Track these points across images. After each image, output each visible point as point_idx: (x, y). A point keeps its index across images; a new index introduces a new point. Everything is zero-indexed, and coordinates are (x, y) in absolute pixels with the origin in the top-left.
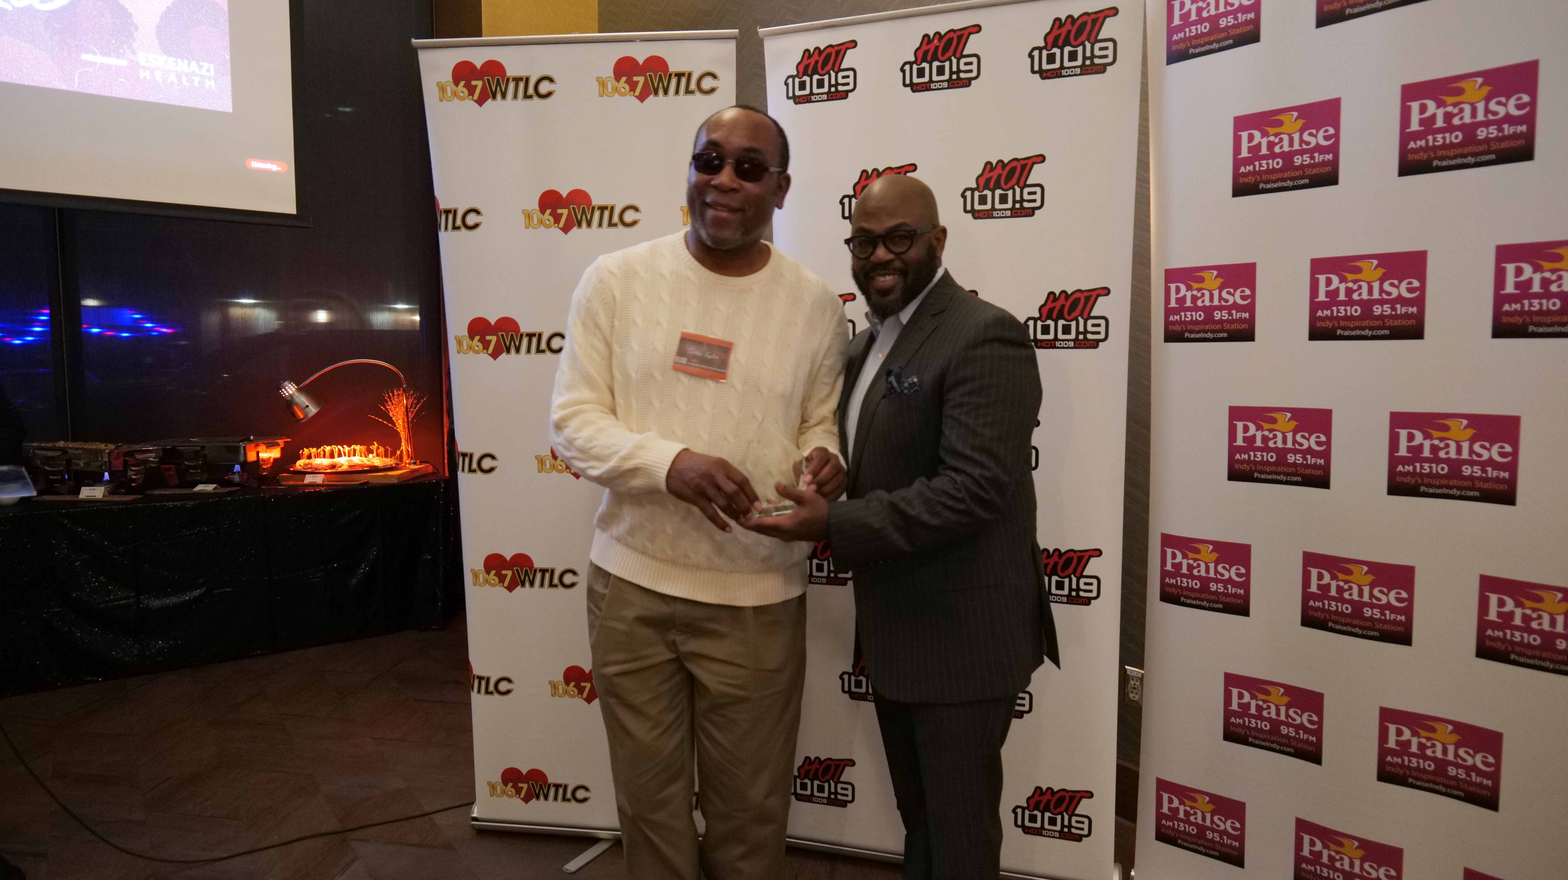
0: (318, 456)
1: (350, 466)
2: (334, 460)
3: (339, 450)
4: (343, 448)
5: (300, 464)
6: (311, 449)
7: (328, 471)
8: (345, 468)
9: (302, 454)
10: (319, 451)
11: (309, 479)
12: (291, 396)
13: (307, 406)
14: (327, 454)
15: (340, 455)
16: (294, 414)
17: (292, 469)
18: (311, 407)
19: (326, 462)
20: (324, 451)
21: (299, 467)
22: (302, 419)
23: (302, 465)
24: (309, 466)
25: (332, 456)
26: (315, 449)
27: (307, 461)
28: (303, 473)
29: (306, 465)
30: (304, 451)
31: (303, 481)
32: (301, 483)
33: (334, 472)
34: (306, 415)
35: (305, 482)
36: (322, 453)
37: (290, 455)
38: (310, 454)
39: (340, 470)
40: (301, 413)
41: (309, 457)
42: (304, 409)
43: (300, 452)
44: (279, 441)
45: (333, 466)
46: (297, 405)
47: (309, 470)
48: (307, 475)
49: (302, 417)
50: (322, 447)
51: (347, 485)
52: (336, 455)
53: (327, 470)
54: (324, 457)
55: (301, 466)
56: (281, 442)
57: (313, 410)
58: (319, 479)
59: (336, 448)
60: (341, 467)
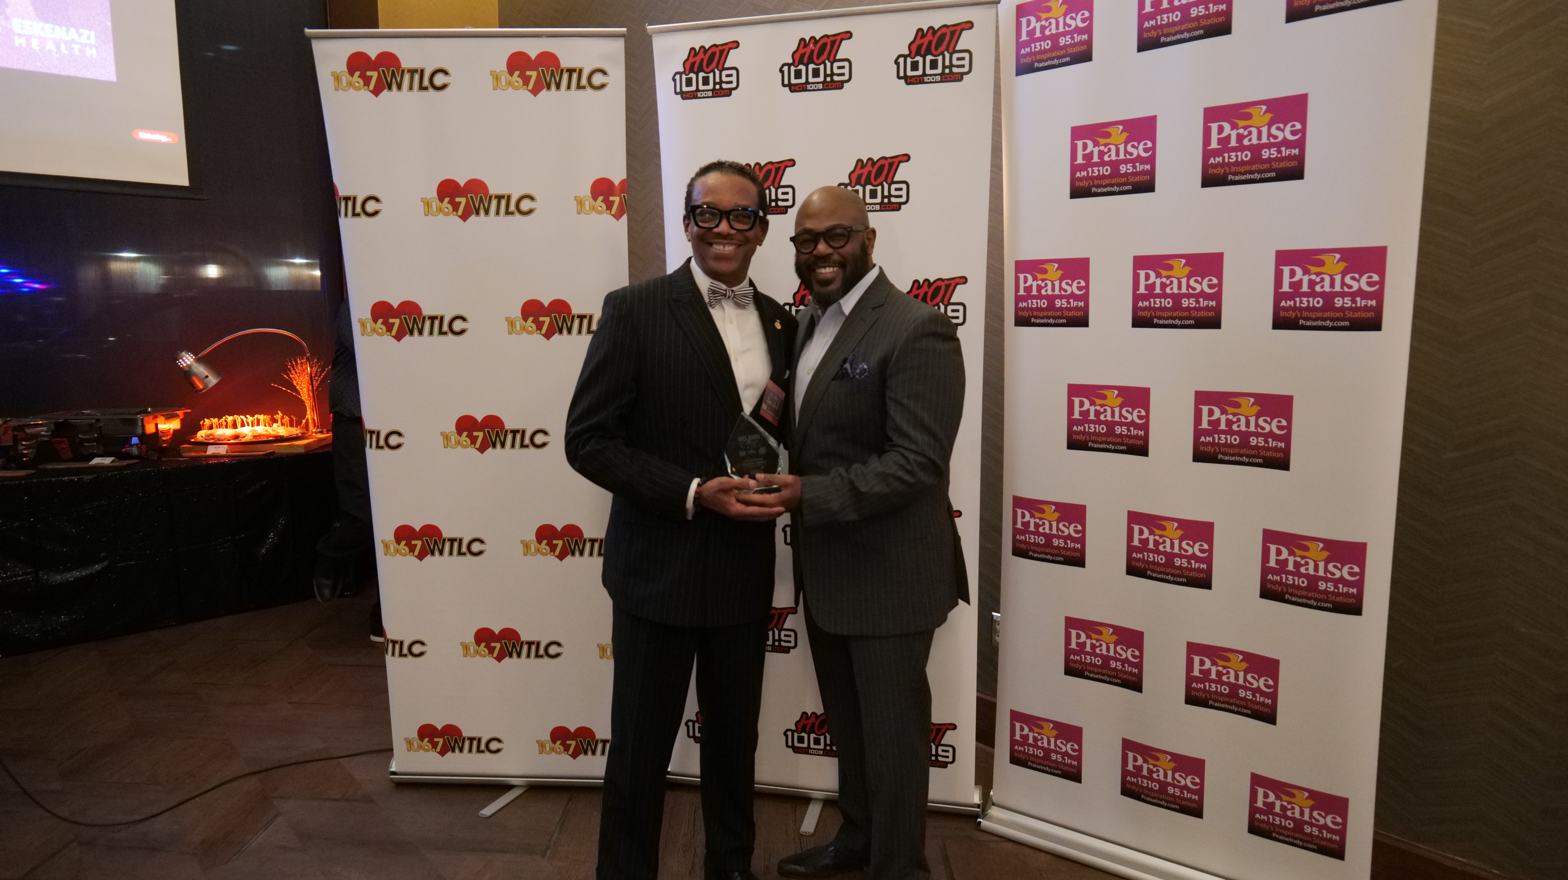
0: (220, 426)
1: (255, 437)
2: (237, 430)
3: (242, 420)
4: (247, 418)
5: (201, 435)
6: (212, 419)
7: (232, 441)
8: (249, 438)
9: (203, 425)
10: (220, 421)
11: (211, 450)
12: (188, 366)
13: (207, 377)
14: (230, 424)
15: (243, 425)
16: (193, 385)
17: (193, 440)
18: (210, 377)
19: (229, 432)
20: (226, 421)
21: (201, 438)
22: (202, 390)
23: (204, 435)
24: (211, 437)
25: (235, 426)
26: (216, 420)
27: (209, 432)
28: (205, 444)
29: (208, 436)
30: (204, 421)
31: (206, 453)
32: (203, 454)
33: (238, 442)
34: (205, 386)
35: (207, 453)
36: (224, 423)
37: (191, 426)
38: (212, 424)
39: (244, 440)
40: (201, 384)
41: (211, 428)
42: (203, 379)
43: (201, 423)
44: (178, 412)
45: (236, 437)
46: (196, 375)
47: (211, 441)
48: (210, 447)
49: (201, 387)
50: (224, 417)
51: (251, 456)
52: (239, 425)
53: (229, 440)
54: (226, 427)
55: (202, 437)
56: (180, 413)
57: (213, 381)
58: (222, 450)
59: (239, 418)
60: (244, 437)
